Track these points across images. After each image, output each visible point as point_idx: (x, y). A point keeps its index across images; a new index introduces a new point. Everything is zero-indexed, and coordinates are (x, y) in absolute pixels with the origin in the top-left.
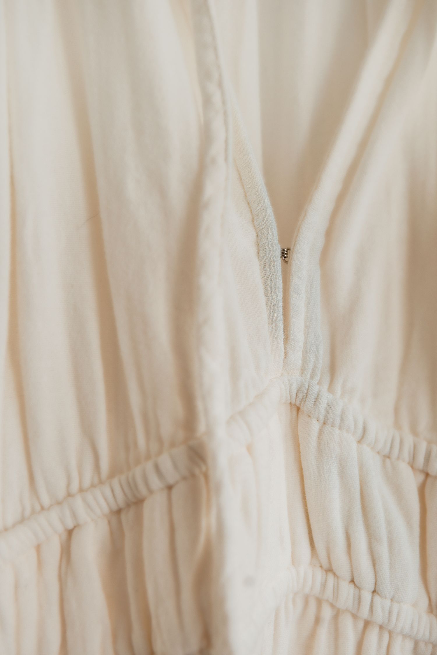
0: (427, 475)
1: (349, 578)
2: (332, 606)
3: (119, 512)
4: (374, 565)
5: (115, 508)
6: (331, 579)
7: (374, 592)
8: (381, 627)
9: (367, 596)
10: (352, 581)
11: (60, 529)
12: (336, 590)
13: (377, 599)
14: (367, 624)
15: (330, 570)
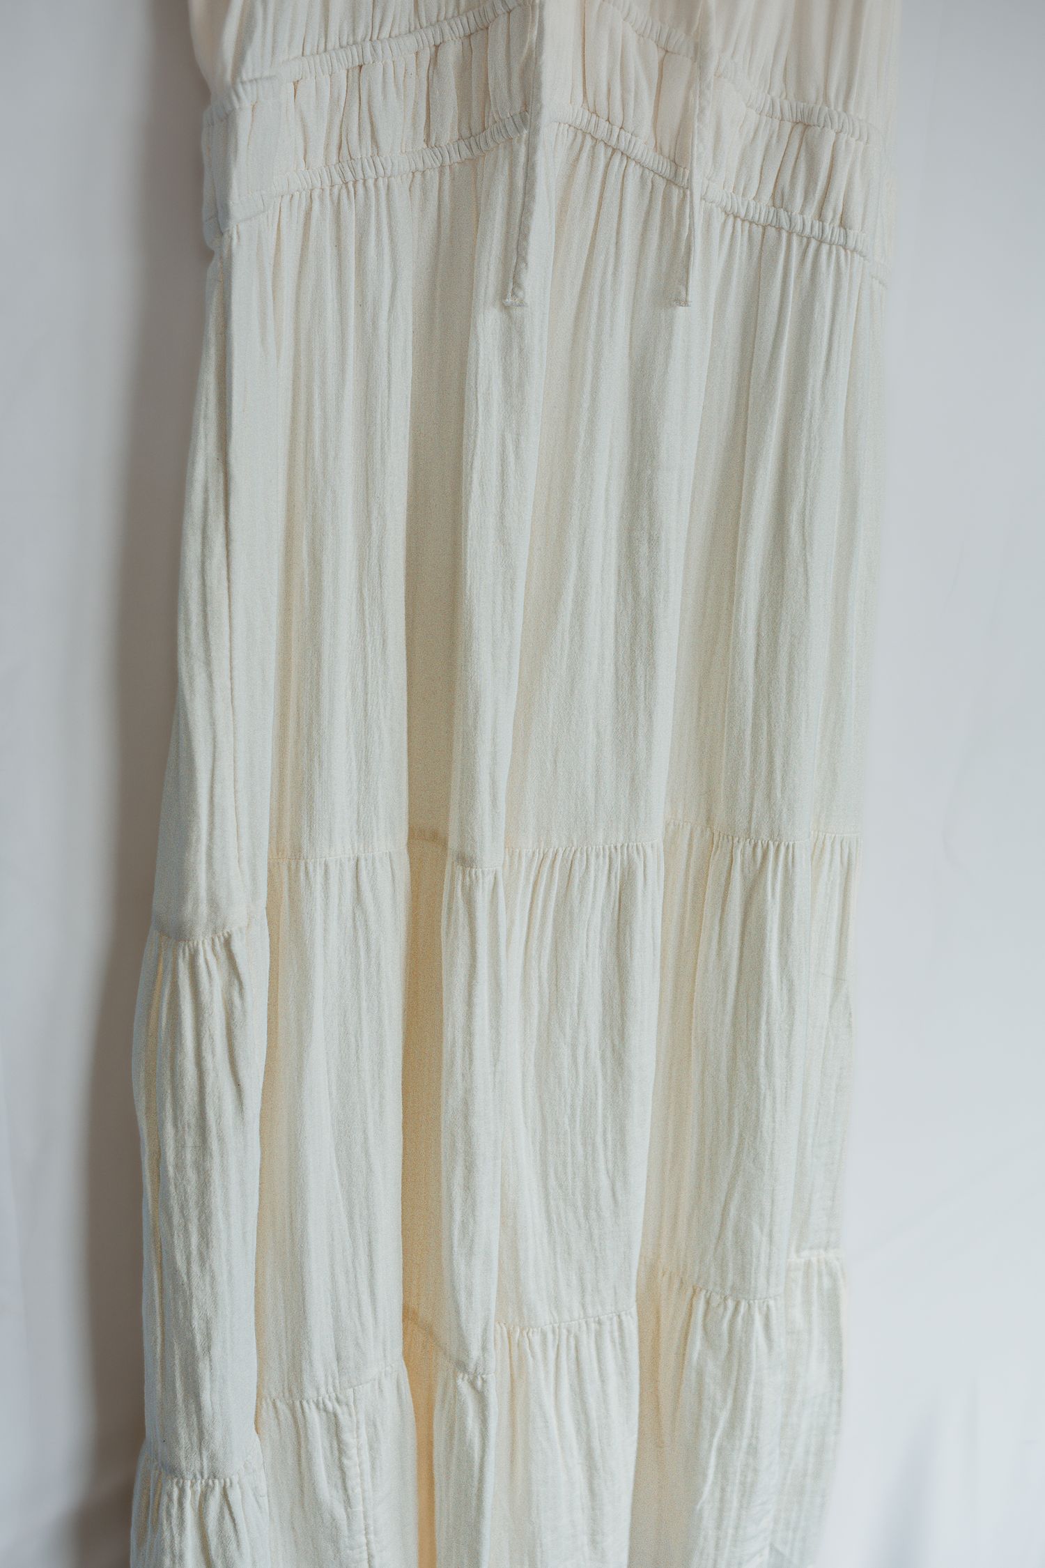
0: (667, 51)
1: (606, 117)
2: (593, 137)
3: (469, 36)
4: (623, 110)
5: (468, 32)
6: (594, 117)
7: (621, 128)
8: (622, 153)
9: (616, 130)
10: (608, 120)
11: (432, 43)
12: (597, 125)
13: (623, 132)
14: (614, 150)
15: (595, 112)
